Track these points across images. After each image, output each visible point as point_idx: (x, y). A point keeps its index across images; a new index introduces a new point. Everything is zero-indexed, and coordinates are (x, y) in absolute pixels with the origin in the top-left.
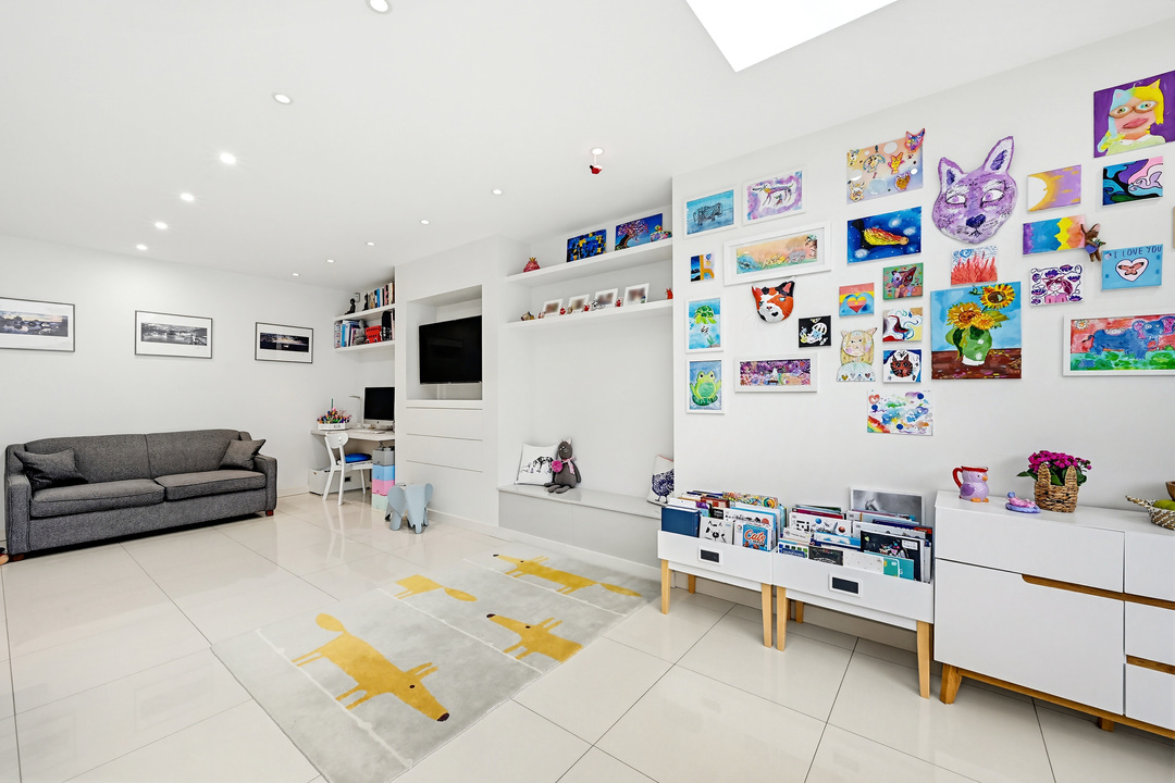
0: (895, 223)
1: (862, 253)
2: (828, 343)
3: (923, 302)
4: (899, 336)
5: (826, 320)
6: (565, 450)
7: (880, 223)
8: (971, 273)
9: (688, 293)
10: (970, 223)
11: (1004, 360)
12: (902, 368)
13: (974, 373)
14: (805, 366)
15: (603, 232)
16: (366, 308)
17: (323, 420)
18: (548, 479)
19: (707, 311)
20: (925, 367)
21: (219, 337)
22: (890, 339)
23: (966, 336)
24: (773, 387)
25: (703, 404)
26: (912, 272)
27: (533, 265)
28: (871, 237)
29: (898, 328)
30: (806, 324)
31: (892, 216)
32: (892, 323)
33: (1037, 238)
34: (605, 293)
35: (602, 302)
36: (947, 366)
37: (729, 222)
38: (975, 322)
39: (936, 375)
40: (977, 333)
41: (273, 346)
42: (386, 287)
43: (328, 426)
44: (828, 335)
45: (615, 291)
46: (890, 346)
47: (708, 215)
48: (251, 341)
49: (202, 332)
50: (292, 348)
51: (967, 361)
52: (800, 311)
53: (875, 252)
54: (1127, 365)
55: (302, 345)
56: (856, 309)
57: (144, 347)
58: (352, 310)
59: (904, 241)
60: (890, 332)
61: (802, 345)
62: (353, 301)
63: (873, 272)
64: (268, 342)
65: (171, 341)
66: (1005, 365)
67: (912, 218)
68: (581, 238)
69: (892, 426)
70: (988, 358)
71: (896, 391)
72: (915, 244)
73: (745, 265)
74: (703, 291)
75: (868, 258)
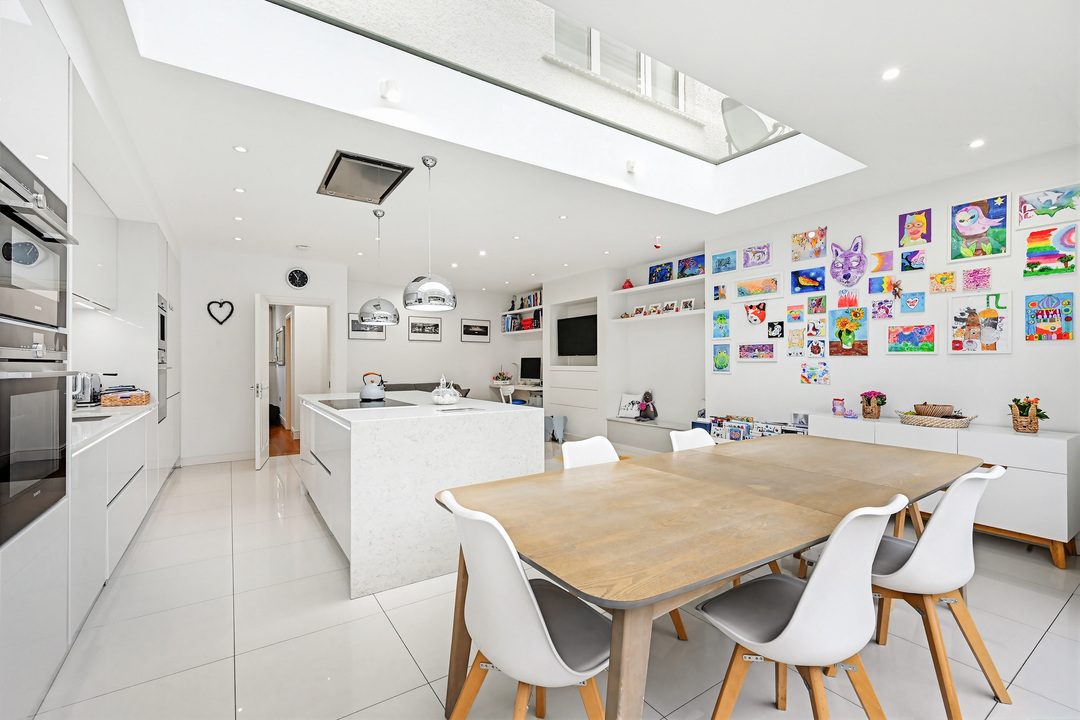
0: (813, 274)
1: (798, 289)
2: (782, 336)
3: (826, 316)
4: (814, 333)
5: (781, 324)
6: (648, 397)
7: (806, 274)
8: (847, 302)
9: (712, 306)
10: (845, 277)
11: (860, 346)
12: (816, 350)
13: (847, 352)
14: (771, 348)
15: (670, 264)
16: (522, 307)
17: (497, 378)
18: (637, 414)
19: (722, 316)
20: (826, 349)
21: (444, 329)
22: (810, 334)
23: (844, 334)
24: (755, 359)
25: (720, 368)
26: (820, 300)
27: (628, 285)
28: (802, 281)
29: (814, 329)
30: (771, 325)
31: (812, 270)
32: (811, 327)
33: (874, 286)
34: (670, 303)
35: (667, 309)
36: (836, 349)
37: (734, 268)
38: (848, 327)
39: (831, 354)
40: (849, 332)
41: (473, 333)
42: (536, 294)
43: (500, 382)
44: (782, 331)
45: (676, 302)
46: (811, 338)
47: (724, 264)
48: (459, 330)
49: (436, 326)
50: (479, 333)
51: (844, 347)
52: (768, 319)
53: (804, 289)
54: (911, 349)
55: (484, 331)
56: (795, 318)
57: (414, 336)
59: (817, 284)
60: (811, 331)
61: (770, 337)
62: (513, 302)
63: (804, 299)
64: (468, 330)
65: (423, 332)
66: (860, 349)
67: (820, 272)
68: (658, 266)
69: (812, 380)
70: (853, 345)
71: (813, 361)
72: (821, 286)
73: (742, 293)
74: (721, 306)
75: (801, 292)
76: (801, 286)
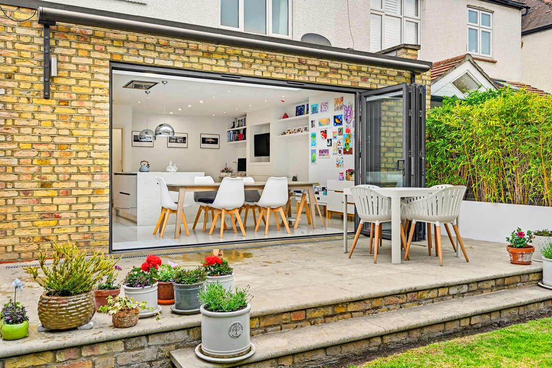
0: (339, 118)
2: (331, 146)
3: (342, 137)
5: (331, 140)
7: (337, 117)
8: (347, 131)
9: (311, 130)
10: (347, 120)
12: (340, 152)
13: (347, 153)
14: (328, 151)
15: (304, 106)
16: (238, 127)
17: (223, 171)
19: (314, 136)
20: (342, 151)
21: (189, 140)
22: (338, 145)
23: (347, 145)
24: (323, 157)
25: (313, 161)
26: (341, 129)
27: (286, 116)
28: (336, 120)
29: (339, 142)
30: (328, 140)
31: (339, 116)
33: (354, 124)
34: (300, 128)
35: (298, 131)
36: (345, 151)
37: (317, 112)
38: (348, 142)
39: (344, 153)
41: (208, 143)
42: (242, 120)
43: (224, 174)
44: (331, 144)
45: (302, 127)
46: (339, 147)
47: (315, 110)
48: (199, 140)
49: (185, 138)
50: (212, 143)
51: (347, 150)
52: (327, 138)
55: (215, 141)
56: (335, 137)
57: (170, 145)
58: (233, 127)
61: (328, 146)
62: (234, 123)
63: (337, 128)
64: (204, 141)
65: (176, 142)
66: (351, 151)
67: (341, 117)
68: (299, 107)
69: (339, 165)
70: (349, 150)
71: (339, 156)
72: (341, 123)
73: (319, 124)
74: (313, 130)
75: (336, 125)
76: (336, 123)
